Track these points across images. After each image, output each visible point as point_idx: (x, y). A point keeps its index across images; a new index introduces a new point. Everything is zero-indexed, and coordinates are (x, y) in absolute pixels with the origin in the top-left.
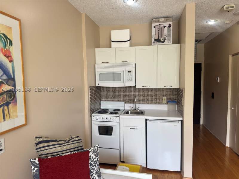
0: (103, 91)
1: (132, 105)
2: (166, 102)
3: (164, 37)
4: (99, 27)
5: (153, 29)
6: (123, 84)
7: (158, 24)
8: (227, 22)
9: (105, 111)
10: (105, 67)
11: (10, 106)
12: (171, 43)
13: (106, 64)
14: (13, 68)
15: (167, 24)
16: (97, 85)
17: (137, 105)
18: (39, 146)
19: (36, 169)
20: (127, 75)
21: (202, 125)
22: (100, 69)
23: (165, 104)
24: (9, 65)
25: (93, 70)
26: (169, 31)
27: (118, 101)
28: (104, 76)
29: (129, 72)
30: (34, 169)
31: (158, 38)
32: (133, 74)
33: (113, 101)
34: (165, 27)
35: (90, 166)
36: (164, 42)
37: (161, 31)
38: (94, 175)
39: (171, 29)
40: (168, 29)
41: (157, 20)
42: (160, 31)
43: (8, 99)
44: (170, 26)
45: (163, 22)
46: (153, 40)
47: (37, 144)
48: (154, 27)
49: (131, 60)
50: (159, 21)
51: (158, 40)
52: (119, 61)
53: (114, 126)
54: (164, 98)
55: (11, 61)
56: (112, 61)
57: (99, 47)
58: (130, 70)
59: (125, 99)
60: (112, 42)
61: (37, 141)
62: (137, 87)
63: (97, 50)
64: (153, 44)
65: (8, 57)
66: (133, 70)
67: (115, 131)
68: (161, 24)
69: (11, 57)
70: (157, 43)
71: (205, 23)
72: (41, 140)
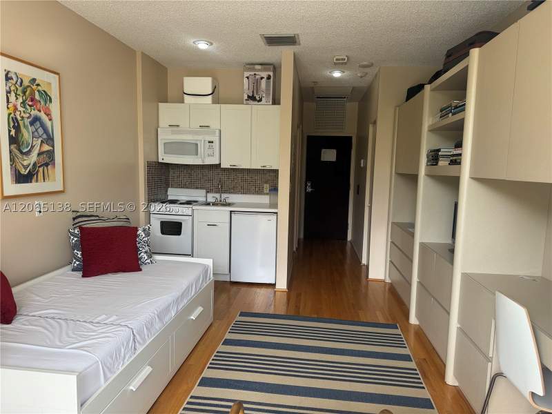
0: (171, 172)
1: (217, 196)
2: (268, 191)
3: (261, 93)
4: (166, 69)
5: (246, 80)
6: (200, 159)
7: (253, 73)
8: (359, 75)
9: (173, 202)
10: (173, 133)
11: (49, 167)
12: (271, 103)
13: (175, 129)
14: (52, 127)
15: (265, 74)
16: (160, 161)
17: (224, 196)
18: (76, 221)
19: (75, 239)
20: (208, 147)
21: (350, 242)
22: (165, 136)
23: (267, 194)
24: (48, 124)
25: (153, 136)
26: (268, 85)
27: (197, 188)
28: (172, 147)
29: (209, 142)
30: (73, 239)
31: (253, 95)
32: (216, 145)
33: (187, 188)
34: (262, 78)
35: (139, 243)
36: (260, 100)
37: (257, 83)
38: (142, 254)
39: (270, 82)
40: (267, 82)
41: (252, 66)
42: (255, 84)
43: (47, 160)
44: (269, 78)
45: (259, 70)
46: (246, 97)
47: (74, 219)
48: (248, 78)
49: (215, 125)
50: (254, 70)
51: (252, 98)
52: (195, 125)
53: (184, 220)
54: (265, 185)
55: (50, 120)
56: (184, 125)
57: (166, 101)
58: (210, 140)
59: (208, 185)
60: (186, 96)
61: (75, 215)
62: (222, 166)
63: (161, 105)
64: (245, 102)
65: (48, 115)
66: (216, 139)
67: (186, 229)
68: (257, 73)
69: (50, 115)
70: (251, 102)
71: (328, 73)
72: (79, 214)
